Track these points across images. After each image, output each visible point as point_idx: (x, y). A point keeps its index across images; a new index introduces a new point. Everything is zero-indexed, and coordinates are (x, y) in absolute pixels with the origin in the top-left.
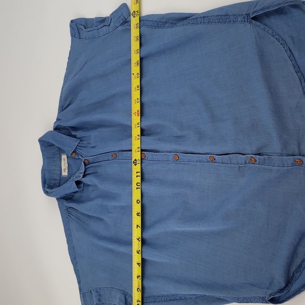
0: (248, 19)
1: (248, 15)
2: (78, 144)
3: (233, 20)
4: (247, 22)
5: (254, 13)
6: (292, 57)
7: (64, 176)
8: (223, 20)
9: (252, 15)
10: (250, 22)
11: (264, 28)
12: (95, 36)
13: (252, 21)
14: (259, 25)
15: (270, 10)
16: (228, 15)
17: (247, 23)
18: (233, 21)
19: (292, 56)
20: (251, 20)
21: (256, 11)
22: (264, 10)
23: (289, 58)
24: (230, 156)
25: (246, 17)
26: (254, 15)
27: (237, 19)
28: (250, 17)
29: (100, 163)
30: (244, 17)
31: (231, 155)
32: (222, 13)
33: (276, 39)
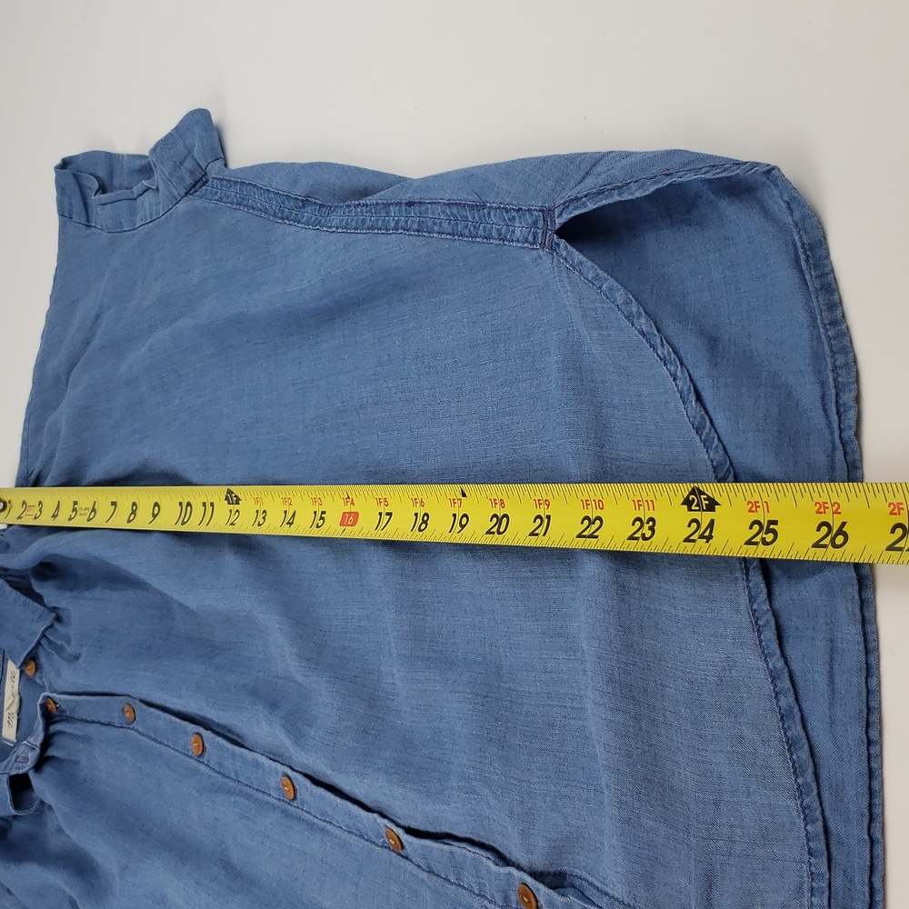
0: (544, 233)
1: (547, 213)
2: (46, 629)
3: (498, 230)
4: (543, 245)
5: (566, 205)
6: (707, 430)
7: (5, 740)
8: (467, 226)
9: (560, 215)
10: (553, 248)
11: (597, 277)
12: (121, 223)
13: (558, 245)
14: (581, 263)
15: (626, 197)
16: (484, 207)
17: (541, 252)
18: (499, 232)
19: (708, 423)
20: (555, 236)
21: (577, 199)
22: (607, 197)
23: (698, 430)
24: (455, 849)
25: (541, 224)
26: (566, 217)
27: (511, 228)
28: (553, 222)
29: (92, 729)
30: (535, 223)
31: (457, 848)
32: (466, 196)
33: (642, 333)
